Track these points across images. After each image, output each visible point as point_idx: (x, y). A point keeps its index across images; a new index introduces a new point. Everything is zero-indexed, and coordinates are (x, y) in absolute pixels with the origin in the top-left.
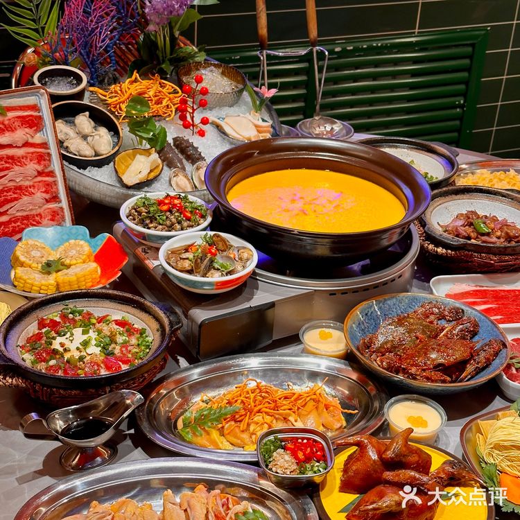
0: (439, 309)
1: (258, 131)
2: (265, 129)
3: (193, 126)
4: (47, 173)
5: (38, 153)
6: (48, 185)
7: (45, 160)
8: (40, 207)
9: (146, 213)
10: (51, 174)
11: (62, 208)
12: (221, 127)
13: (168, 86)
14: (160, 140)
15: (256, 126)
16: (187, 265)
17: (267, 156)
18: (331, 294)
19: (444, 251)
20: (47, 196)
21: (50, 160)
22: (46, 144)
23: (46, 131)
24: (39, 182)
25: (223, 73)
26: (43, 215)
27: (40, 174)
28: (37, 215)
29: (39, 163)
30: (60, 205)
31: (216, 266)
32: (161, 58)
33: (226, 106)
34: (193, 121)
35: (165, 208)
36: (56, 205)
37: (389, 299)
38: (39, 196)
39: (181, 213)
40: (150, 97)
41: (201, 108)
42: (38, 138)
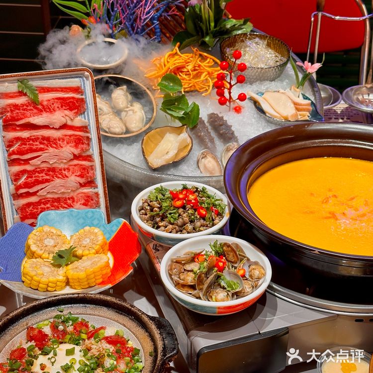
1: (297, 109)
2: (304, 107)
3: (230, 101)
4: (85, 156)
5: (76, 136)
6: (84, 169)
7: (83, 144)
8: (74, 191)
9: (159, 208)
10: (89, 158)
11: (97, 194)
12: (259, 104)
13: (208, 60)
14: (192, 118)
15: (295, 104)
16: (190, 279)
20: (82, 181)
21: (88, 144)
22: (86, 127)
23: (88, 114)
24: (75, 165)
25: (269, 45)
26: (76, 198)
27: (76, 157)
28: (69, 199)
29: (76, 146)
30: (96, 190)
31: (223, 284)
32: (204, 31)
33: (267, 80)
34: (230, 96)
35: (179, 203)
36: (91, 190)
38: (73, 180)
39: (195, 210)
40: (188, 72)
41: (238, 84)
42: (79, 121)
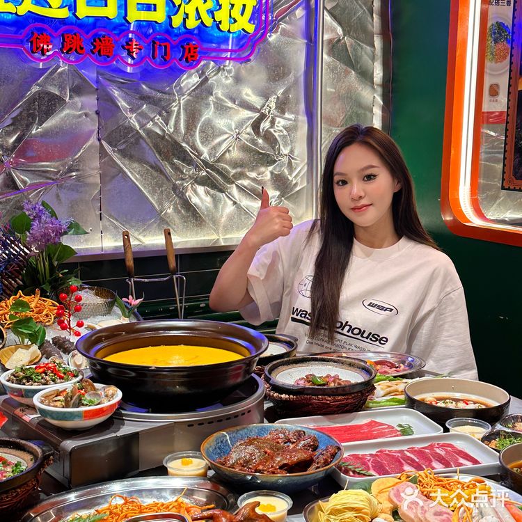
0: (284, 434)
3: (70, 328)
13: (48, 302)
14: (40, 338)
16: (58, 405)
17: (133, 335)
18: (189, 426)
19: (287, 396)
25: (97, 294)
31: (85, 402)
32: (41, 281)
34: (69, 324)
35: (41, 370)
37: (241, 430)
39: (55, 374)
